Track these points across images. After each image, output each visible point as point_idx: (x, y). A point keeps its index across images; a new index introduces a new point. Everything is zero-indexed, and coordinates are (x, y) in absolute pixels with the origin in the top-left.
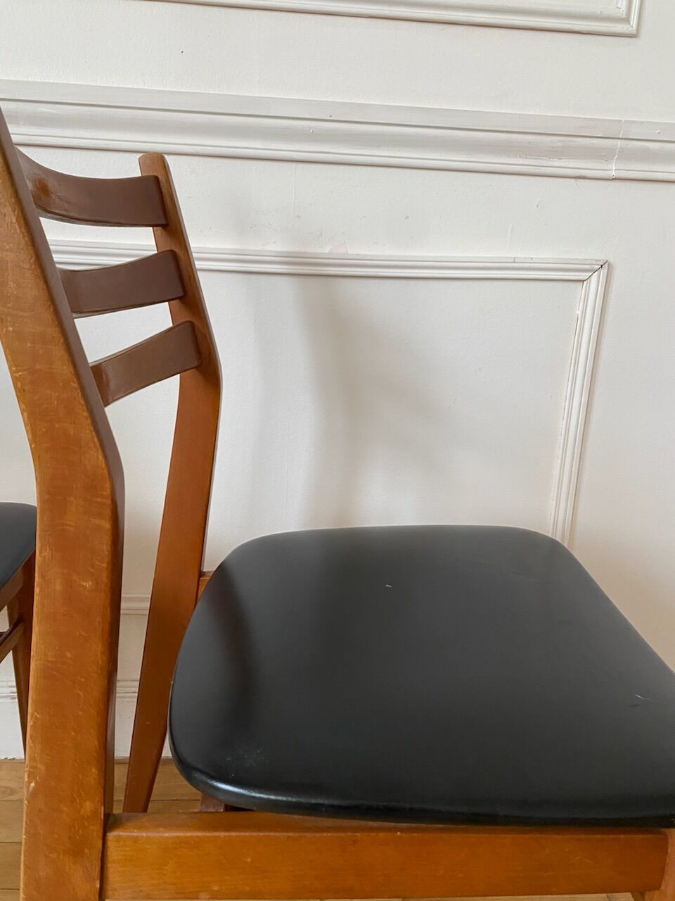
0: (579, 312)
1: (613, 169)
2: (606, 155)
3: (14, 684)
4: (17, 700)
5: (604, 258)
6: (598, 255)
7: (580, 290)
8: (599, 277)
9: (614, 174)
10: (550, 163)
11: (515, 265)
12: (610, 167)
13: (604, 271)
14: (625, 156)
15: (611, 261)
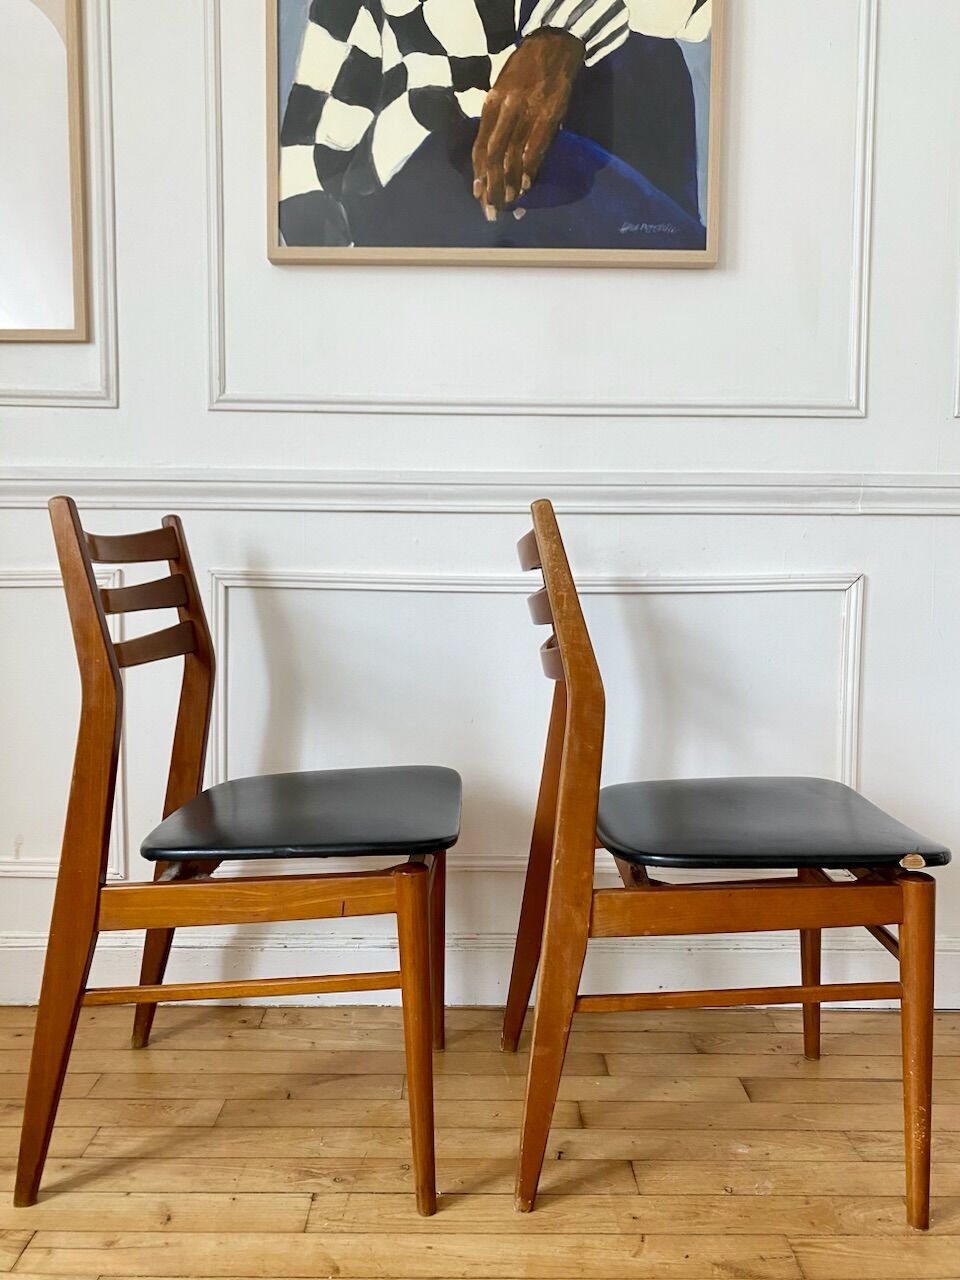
0: (845, 614)
1: (859, 508)
2: (854, 498)
3: (397, 936)
4: (398, 949)
5: (860, 572)
6: (856, 571)
7: (843, 596)
8: (857, 586)
9: (860, 511)
10: (811, 505)
11: (792, 580)
12: (856, 506)
13: (861, 581)
14: (867, 498)
15: (866, 573)
